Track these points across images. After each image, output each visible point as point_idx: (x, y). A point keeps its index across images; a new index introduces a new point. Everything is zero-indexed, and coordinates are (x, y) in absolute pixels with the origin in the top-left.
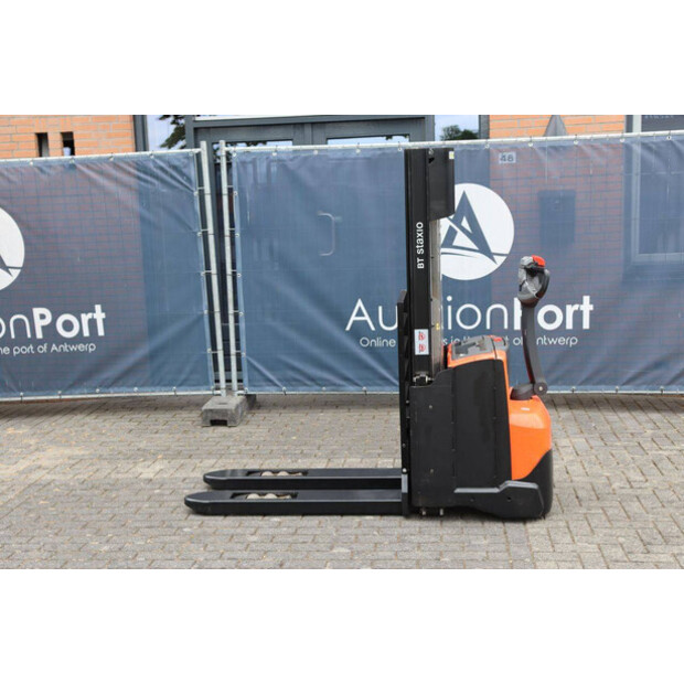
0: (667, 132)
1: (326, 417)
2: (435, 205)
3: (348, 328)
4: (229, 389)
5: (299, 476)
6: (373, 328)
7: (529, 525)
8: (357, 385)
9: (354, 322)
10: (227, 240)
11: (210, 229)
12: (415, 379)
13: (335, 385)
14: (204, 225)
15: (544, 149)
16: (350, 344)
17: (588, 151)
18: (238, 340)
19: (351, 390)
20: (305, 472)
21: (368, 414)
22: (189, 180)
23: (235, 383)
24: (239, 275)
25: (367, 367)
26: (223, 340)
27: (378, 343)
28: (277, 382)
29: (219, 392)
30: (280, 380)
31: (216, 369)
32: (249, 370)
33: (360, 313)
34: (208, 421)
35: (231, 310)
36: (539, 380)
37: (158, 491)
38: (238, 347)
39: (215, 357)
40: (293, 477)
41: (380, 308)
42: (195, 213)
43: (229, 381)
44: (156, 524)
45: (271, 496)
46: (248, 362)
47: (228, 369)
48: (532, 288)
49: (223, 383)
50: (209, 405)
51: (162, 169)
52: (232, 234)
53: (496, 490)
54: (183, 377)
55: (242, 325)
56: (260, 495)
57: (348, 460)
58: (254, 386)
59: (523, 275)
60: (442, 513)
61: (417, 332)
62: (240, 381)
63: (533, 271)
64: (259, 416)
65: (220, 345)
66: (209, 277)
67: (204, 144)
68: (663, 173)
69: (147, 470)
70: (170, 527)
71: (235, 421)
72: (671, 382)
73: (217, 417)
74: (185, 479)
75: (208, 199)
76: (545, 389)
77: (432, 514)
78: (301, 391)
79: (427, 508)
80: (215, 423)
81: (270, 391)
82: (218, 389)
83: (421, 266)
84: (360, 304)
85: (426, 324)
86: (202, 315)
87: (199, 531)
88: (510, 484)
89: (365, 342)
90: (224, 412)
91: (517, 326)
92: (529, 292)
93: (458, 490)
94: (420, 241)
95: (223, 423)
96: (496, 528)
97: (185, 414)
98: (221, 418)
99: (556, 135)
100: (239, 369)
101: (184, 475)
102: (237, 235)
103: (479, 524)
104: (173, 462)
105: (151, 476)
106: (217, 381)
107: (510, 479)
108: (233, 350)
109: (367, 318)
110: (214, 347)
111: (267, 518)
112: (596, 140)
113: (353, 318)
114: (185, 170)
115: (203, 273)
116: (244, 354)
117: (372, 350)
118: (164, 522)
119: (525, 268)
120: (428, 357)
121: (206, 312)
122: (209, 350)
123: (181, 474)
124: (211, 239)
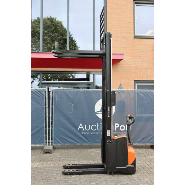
0: (145, 90)
1: (73, 151)
2: (112, 103)
3: (78, 130)
4: (49, 144)
5: (75, 166)
6: (84, 130)
7: (132, 175)
8: (79, 143)
9: (80, 128)
10: (51, 109)
11: (47, 106)
12: (107, 142)
13: (74, 143)
14: (46, 106)
15: (121, 92)
16: (78, 134)
17: (130, 93)
18: (52, 132)
19: (78, 144)
20: (76, 165)
21: (82, 150)
22: (43, 95)
23: (50, 143)
24: (53, 117)
25: (82, 139)
26: (48, 132)
27: (85, 133)
28: (61, 143)
29: (46, 145)
30: (61, 142)
31: (46, 139)
32: (54, 140)
33: (81, 127)
34: (45, 152)
35: (51, 125)
36: (131, 142)
37: (40, 170)
38: (52, 134)
39: (46, 136)
40: (73, 166)
41: (86, 125)
42: (44, 102)
43: (49, 142)
44: (44, 179)
45: (71, 171)
46: (54, 138)
47: (49, 139)
48: (131, 121)
49: (48, 143)
50: (45, 148)
51: (36, 92)
52: (52, 107)
53: (125, 167)
54: (38, 141)
55: (53, 129)
56: (68, 170)
57: (83, 161)
58: (55, 143)
59: (128, 118)
60: (113, 173)
61: (108, 131)
62: (52, 142)
63: (130, 118)
64: (56, 151)
65: (47, 134)
66: (46, 117)
67: (47, 87)
68: (145, 98)
69: (35, 165)
70: (48, 179)
71: (51, 152)
72: (147, 142)
73: (47, 151)
74: (45, 167)
75: (47, 99)
76: (133, 144)
77: (111, 174)
78: (66, 145)
79: (109, 172)
80: (46, 153)
81: (59, 145)
82: (46, 144)
83: (109, 116)
84: (81, 124)
85: (110, 129)
86: (44, 127)
87: (56, 180)
88: (128, 166)
89: (82, 133)
90: (49, 150)
91: (126, 130)
92: (130, 122)
93: (117, 168)
94: (109, 111)
95: (49, 153)
96: (125, 176)
97: (37, 151)
98: (48, 151)
99: (121, 89)
100: (52, 139)
101: (45, 166)
102: (53, 108)
103: (121, 176)
104: (40, 162)
105: (36, 166)
106: (46, 142)
107: (128, 165)
108: (51, 135)
109: (82, 128)
110: (46, 134)
111: (71, 176)
112: (132, 91)
113: (79, 128)
114: (42, 93)
115: (45, 116)
116: (53, 136)
117: (83, 135)
118: (46, 178)
119: (129, 117)
120: (110, 137)
121: (45, 126)
122: (45, 135)
123: (44, 166)
124: (47, 108)
